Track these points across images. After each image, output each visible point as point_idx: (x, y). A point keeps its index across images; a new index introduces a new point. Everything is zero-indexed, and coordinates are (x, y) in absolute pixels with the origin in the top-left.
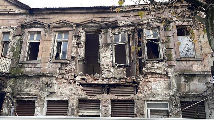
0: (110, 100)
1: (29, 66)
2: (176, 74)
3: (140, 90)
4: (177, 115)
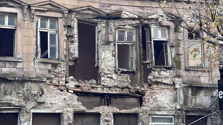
0: (112, 114)
1: (6, 65)
2: (184, 85)
3: (145, 102)
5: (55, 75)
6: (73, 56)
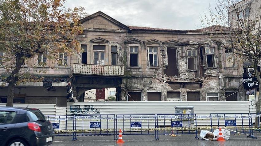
0: (186, 92)
1: (134, 71)
2: (223, 77)
3: (203, 86)
4: (223, 100)
5: (157, 74)
6: (166, 65)
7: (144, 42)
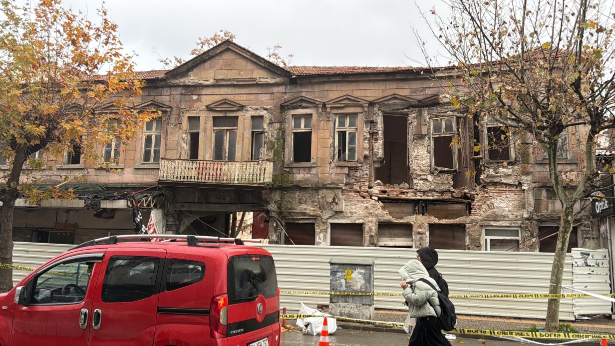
0: (427, 225)
1: (299, 172)
3: (475, 209)
4: (531, 248)
5: (355, 180)
6: (378, 157)
7: (324, 105)
